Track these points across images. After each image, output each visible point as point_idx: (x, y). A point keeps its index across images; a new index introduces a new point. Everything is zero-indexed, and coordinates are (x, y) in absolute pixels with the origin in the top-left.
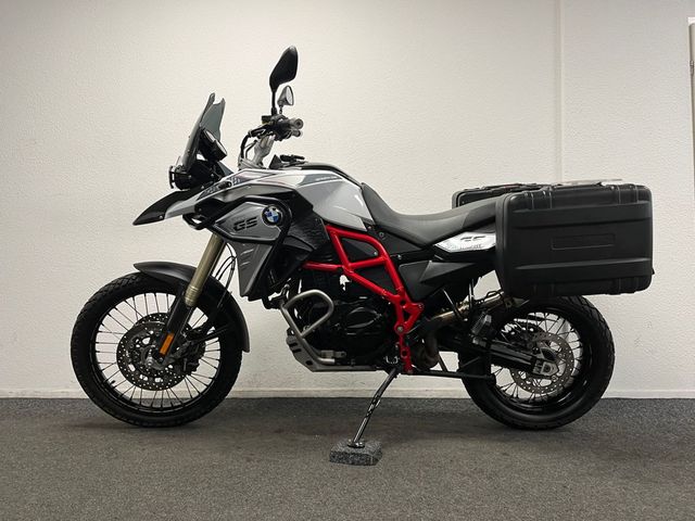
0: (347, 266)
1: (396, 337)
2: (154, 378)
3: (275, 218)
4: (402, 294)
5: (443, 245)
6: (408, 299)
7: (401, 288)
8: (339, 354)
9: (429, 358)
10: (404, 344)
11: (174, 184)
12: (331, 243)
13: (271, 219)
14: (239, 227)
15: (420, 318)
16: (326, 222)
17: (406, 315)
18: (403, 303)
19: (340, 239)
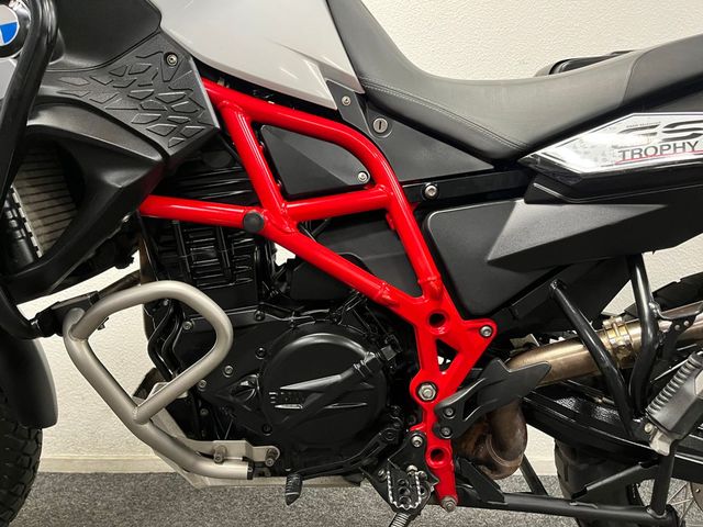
0: (273, 211)
1: (415, 413)
4: (436, 297)
6: (452, 310)
7: (433, 279)
8: (260, 453)
9: (498, 460)
10: (437, 432)
15: (483, 361)
18: (437, 319)
19: (255, 126)
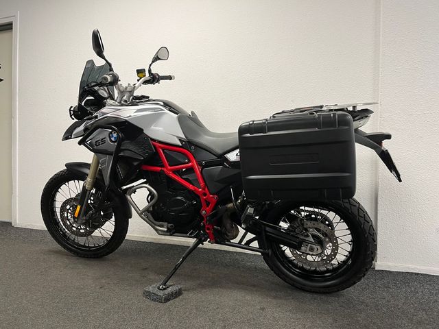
0: (167, 168)
1: (202, 218)
3: (115, 138)
4: (204, 189)
5: (228, 156)
6: (208, 193)
8: (169, 226)
10: (207, 223)
11: (73, 117)
12: (157, 153)
13: (113, 139)
14: (98, 143)
16: (152, 139)
17: (208, 204)
18: (204, 195)
19: (163, 150)
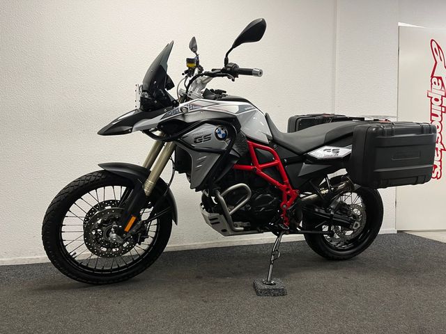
0: (257, 167)
2: (112, 249)
3: (223, 135)
4: (287, 185)
5: (313, 154)
6: (291, 188)
7: (287, 181)
8: (245, 224)
10: (286, 216)
12: (250, 152)
13: (220, 136)
14: (197, 141)
16: (247, 137)
17: (289, 197)
18: (287, 190)
19: (254, 148)
